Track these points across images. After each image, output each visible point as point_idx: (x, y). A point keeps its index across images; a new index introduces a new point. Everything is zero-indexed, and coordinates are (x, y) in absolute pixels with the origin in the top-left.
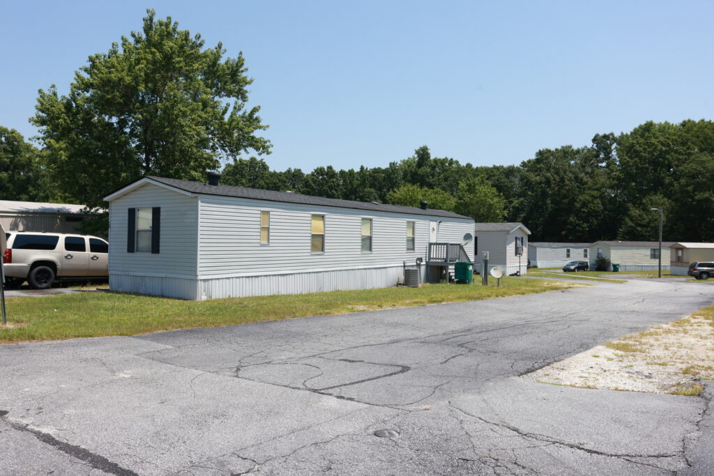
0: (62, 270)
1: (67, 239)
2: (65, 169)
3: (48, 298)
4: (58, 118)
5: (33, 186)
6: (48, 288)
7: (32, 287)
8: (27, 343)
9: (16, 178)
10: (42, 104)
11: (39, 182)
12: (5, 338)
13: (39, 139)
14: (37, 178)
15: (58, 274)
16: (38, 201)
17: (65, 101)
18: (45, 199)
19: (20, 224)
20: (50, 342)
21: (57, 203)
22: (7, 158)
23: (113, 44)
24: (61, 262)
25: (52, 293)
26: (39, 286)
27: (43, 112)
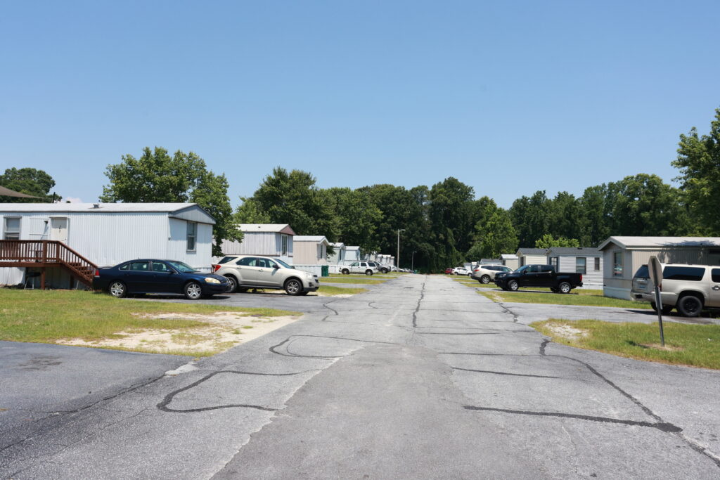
0: (710, 301)
1: (713, 271)
2: (707, 204)
3: (699, 328)
4: (699, 157)
5: (672, 222)
6: (697, 316)
7: (679, 315)
8: (685, 367)
9: (657, 216)
10: (683, 147)
11: (678, 218)
12: (665, 359)
13: (680, 179)
14: (675, 214)
15: (706, 304)
16: (677, 236)
17: (705, 140)
18: (684, 233)
19: (666, 256)
20: (709, 371)
21: (696, 236)
22: (649, 200)
24: (709, 293)
25: (702, 323)
26: (689, 314)
27: (684, 154)
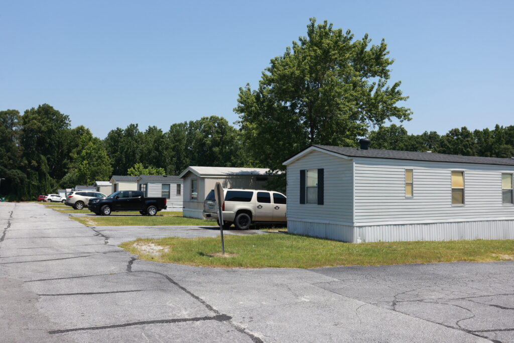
0: (255, 217)
1: (258, 194)
2: (256, 143)
3: (248, 237)
4: (252, 107)
5: (234, 156)
6: (247, 229)
7: (236, 229)
8: (237, 269)
9: (224, 151)
10: (241, 98)
11: (238, 153)
12: (224, 264)
13: (239, 122)
14: (236, 150)
15: (253, 219)
16: (237, 167)
17: (255, 94)
18: (241, 165)
19: (228, 183)
20: (252, 269)
21: (249, 167)
22: (219, 137)
23: (287, 48)
24: (255, 211)
25: (250, 233)
26: (242, 228)
27: (242, 103)
